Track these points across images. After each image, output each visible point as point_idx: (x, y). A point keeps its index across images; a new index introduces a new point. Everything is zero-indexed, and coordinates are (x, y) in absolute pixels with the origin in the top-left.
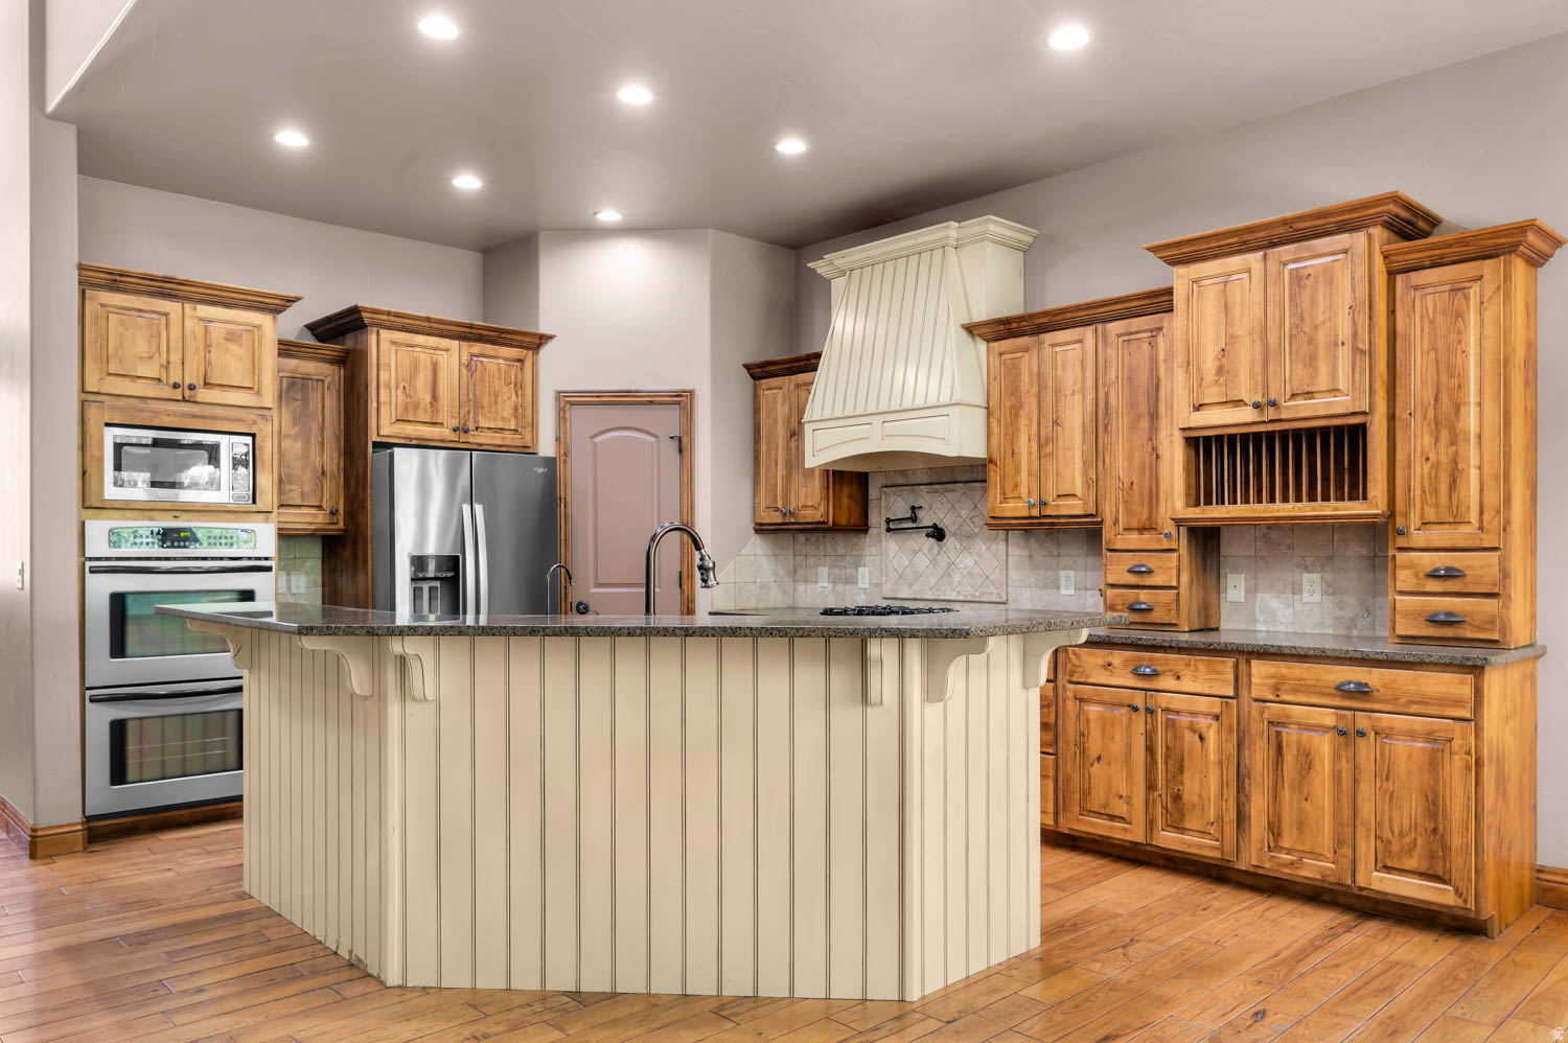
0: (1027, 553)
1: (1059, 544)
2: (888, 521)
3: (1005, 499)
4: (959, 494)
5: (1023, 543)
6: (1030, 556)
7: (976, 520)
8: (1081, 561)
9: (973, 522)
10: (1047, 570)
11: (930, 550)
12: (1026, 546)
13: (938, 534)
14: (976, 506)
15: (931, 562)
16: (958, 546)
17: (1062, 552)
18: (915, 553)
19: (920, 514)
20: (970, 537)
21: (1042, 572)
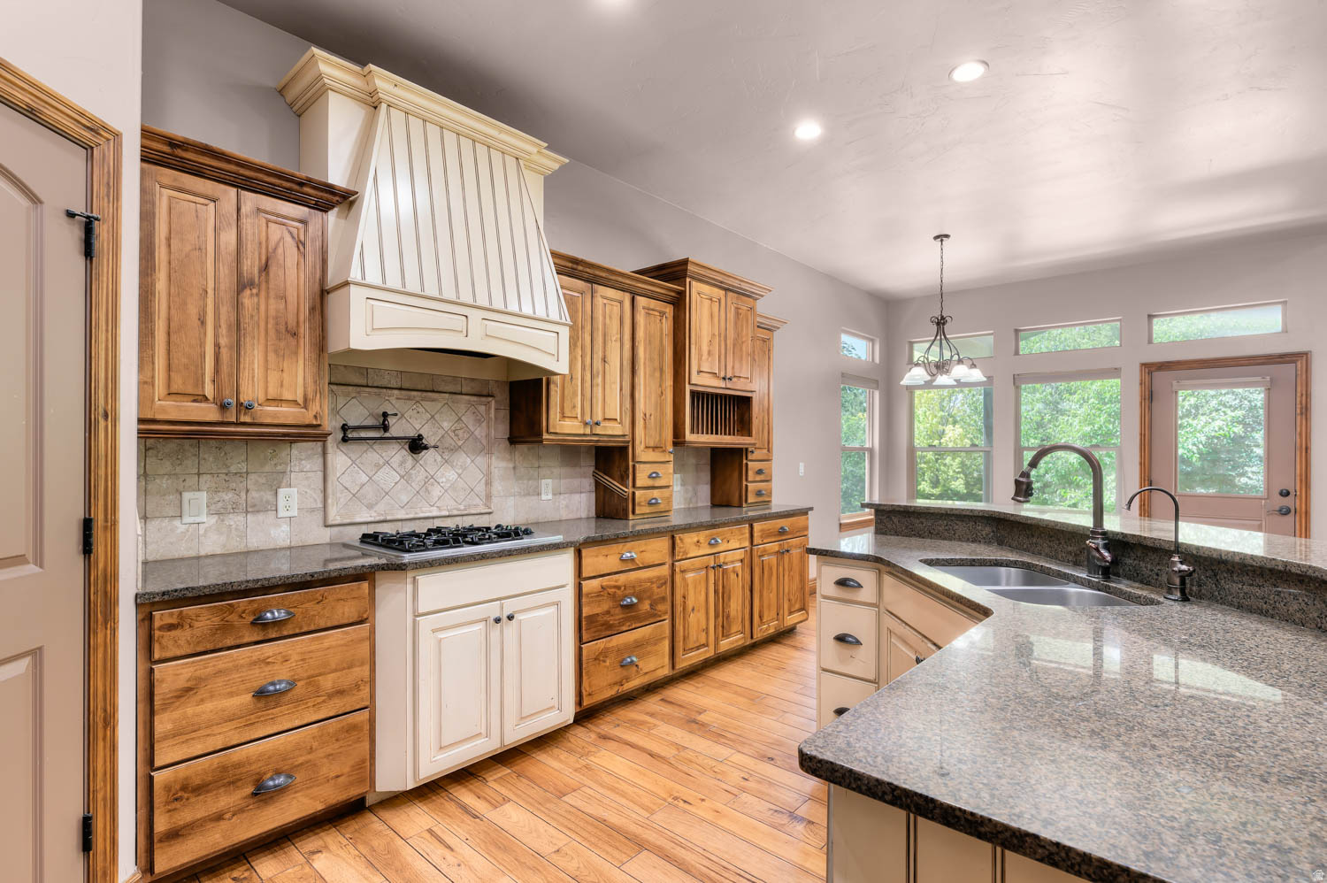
0: (511, 465)
1: (539, 458)
2: (345, 428)
3: (563, 417)
4: (440, 405)
5: (507, 456)
6: (514, 468)
7: (460, 433)
8: (556, 471)
9: (457, 435)
10: (529, 479)
11: (402, 463)
12: (511, 460)
13: (416, 445)
14: (460, 419)
15: (402, 477)
16: (439, 459)
17: (542, 464)
18: (379, 467)
19: (391, 421)
20: (454, 450)
21: (525, 482)
